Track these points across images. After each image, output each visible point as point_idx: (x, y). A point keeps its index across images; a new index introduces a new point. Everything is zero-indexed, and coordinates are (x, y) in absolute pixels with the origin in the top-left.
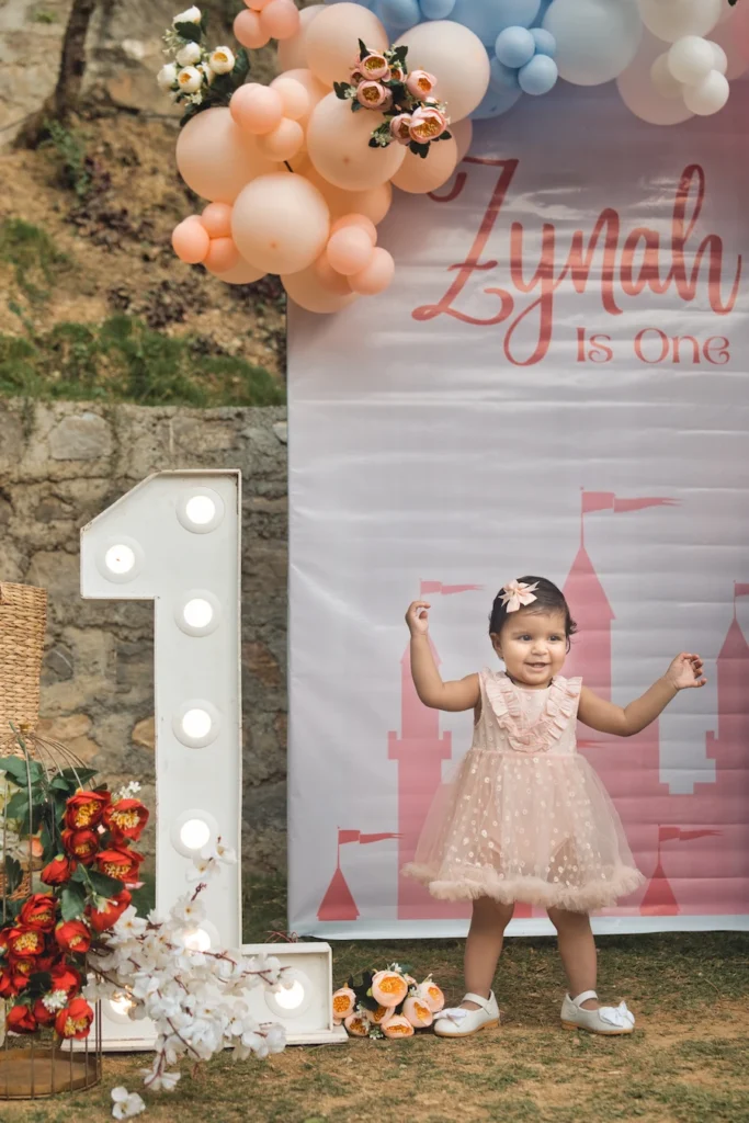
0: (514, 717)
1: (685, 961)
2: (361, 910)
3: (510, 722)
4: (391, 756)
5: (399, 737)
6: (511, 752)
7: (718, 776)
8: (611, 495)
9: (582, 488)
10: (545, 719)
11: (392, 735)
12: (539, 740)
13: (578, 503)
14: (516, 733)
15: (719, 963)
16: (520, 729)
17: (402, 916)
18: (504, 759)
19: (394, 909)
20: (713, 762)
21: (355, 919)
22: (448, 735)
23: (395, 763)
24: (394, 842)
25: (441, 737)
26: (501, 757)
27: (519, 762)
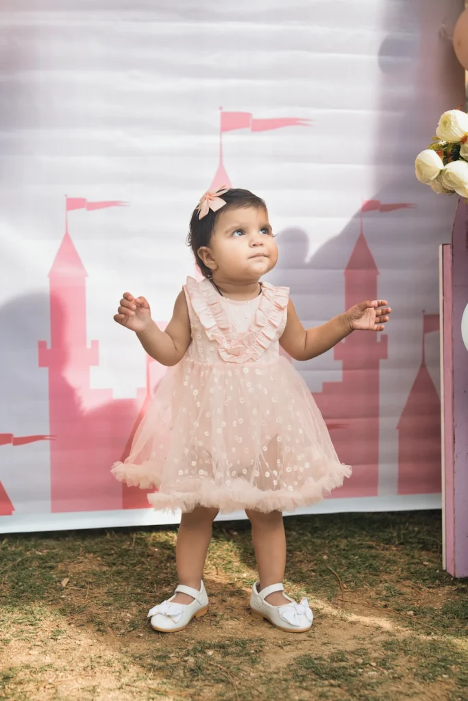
0: (223, 329)
1: (313, 543)
2: (15, 505)
3: (219, 334)
4: (41, 364)
5: (49, 346)
6: (220, 363)
7: (344, 377)
8: (249, 115)
9: (221, 108)
10: (255, 329)
11: (42, 345)
12: (248, 351)
13: (216, 122)
14: (226, 346)
15: (343, 544)
16: (229, 341)
17: (55, 509)
18: (214, 371)
19: (48, 503)
20: (340, 363)
21: (10, 513)
22: (95, 343)
23: (45, 370)
24: (46, 444)
25: (89, 346)
26: (211, 368)
27: (230, 373)
